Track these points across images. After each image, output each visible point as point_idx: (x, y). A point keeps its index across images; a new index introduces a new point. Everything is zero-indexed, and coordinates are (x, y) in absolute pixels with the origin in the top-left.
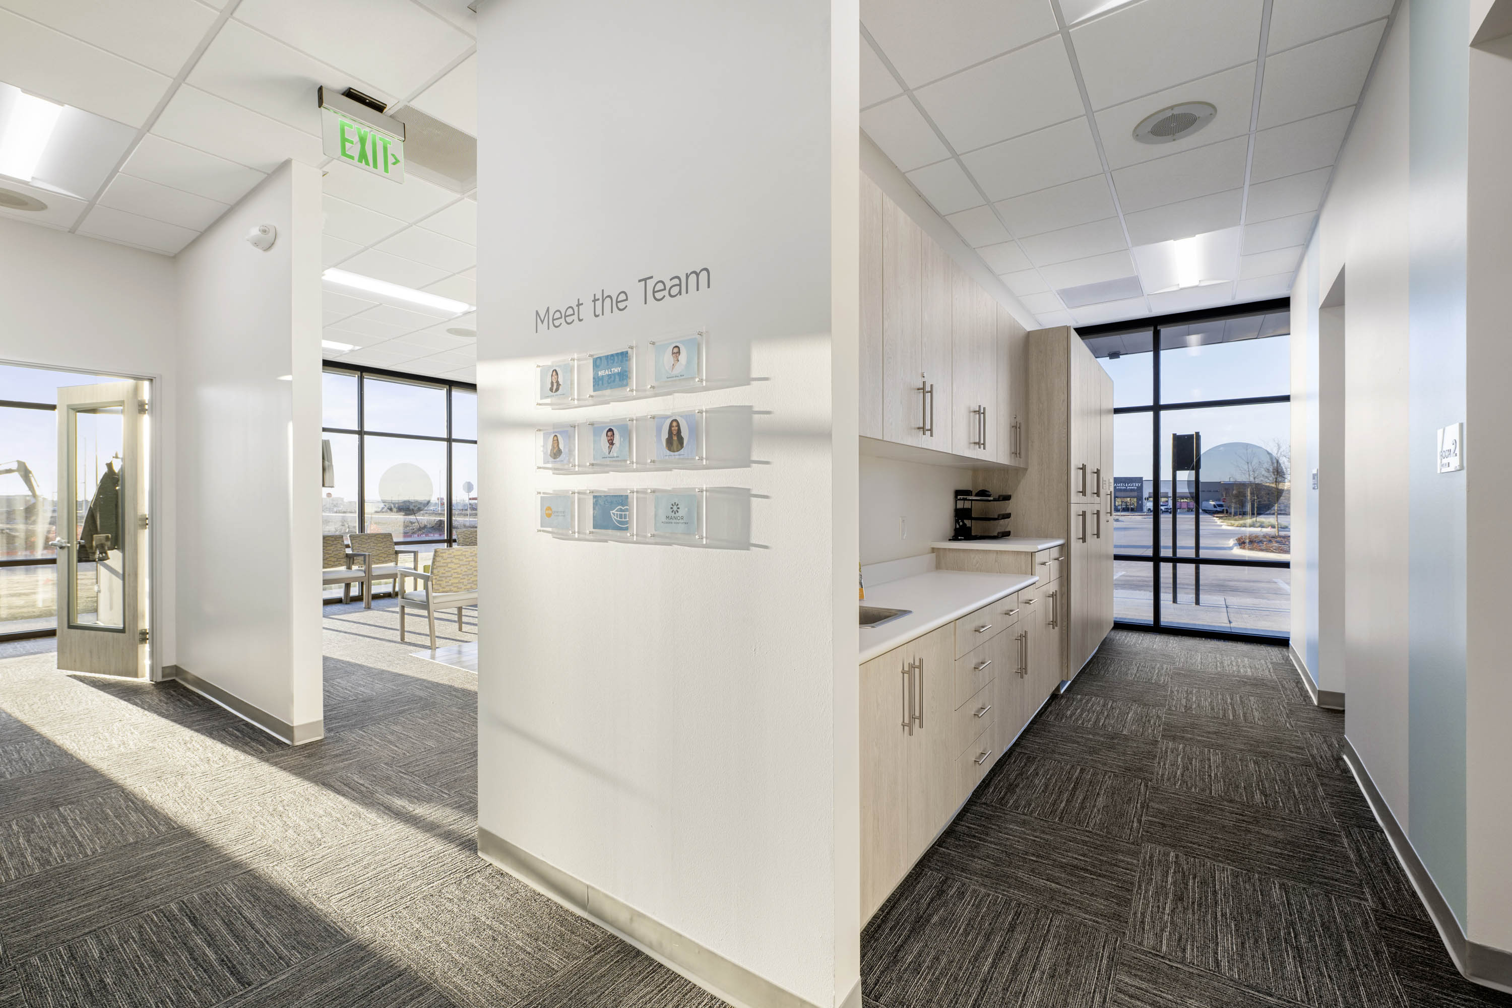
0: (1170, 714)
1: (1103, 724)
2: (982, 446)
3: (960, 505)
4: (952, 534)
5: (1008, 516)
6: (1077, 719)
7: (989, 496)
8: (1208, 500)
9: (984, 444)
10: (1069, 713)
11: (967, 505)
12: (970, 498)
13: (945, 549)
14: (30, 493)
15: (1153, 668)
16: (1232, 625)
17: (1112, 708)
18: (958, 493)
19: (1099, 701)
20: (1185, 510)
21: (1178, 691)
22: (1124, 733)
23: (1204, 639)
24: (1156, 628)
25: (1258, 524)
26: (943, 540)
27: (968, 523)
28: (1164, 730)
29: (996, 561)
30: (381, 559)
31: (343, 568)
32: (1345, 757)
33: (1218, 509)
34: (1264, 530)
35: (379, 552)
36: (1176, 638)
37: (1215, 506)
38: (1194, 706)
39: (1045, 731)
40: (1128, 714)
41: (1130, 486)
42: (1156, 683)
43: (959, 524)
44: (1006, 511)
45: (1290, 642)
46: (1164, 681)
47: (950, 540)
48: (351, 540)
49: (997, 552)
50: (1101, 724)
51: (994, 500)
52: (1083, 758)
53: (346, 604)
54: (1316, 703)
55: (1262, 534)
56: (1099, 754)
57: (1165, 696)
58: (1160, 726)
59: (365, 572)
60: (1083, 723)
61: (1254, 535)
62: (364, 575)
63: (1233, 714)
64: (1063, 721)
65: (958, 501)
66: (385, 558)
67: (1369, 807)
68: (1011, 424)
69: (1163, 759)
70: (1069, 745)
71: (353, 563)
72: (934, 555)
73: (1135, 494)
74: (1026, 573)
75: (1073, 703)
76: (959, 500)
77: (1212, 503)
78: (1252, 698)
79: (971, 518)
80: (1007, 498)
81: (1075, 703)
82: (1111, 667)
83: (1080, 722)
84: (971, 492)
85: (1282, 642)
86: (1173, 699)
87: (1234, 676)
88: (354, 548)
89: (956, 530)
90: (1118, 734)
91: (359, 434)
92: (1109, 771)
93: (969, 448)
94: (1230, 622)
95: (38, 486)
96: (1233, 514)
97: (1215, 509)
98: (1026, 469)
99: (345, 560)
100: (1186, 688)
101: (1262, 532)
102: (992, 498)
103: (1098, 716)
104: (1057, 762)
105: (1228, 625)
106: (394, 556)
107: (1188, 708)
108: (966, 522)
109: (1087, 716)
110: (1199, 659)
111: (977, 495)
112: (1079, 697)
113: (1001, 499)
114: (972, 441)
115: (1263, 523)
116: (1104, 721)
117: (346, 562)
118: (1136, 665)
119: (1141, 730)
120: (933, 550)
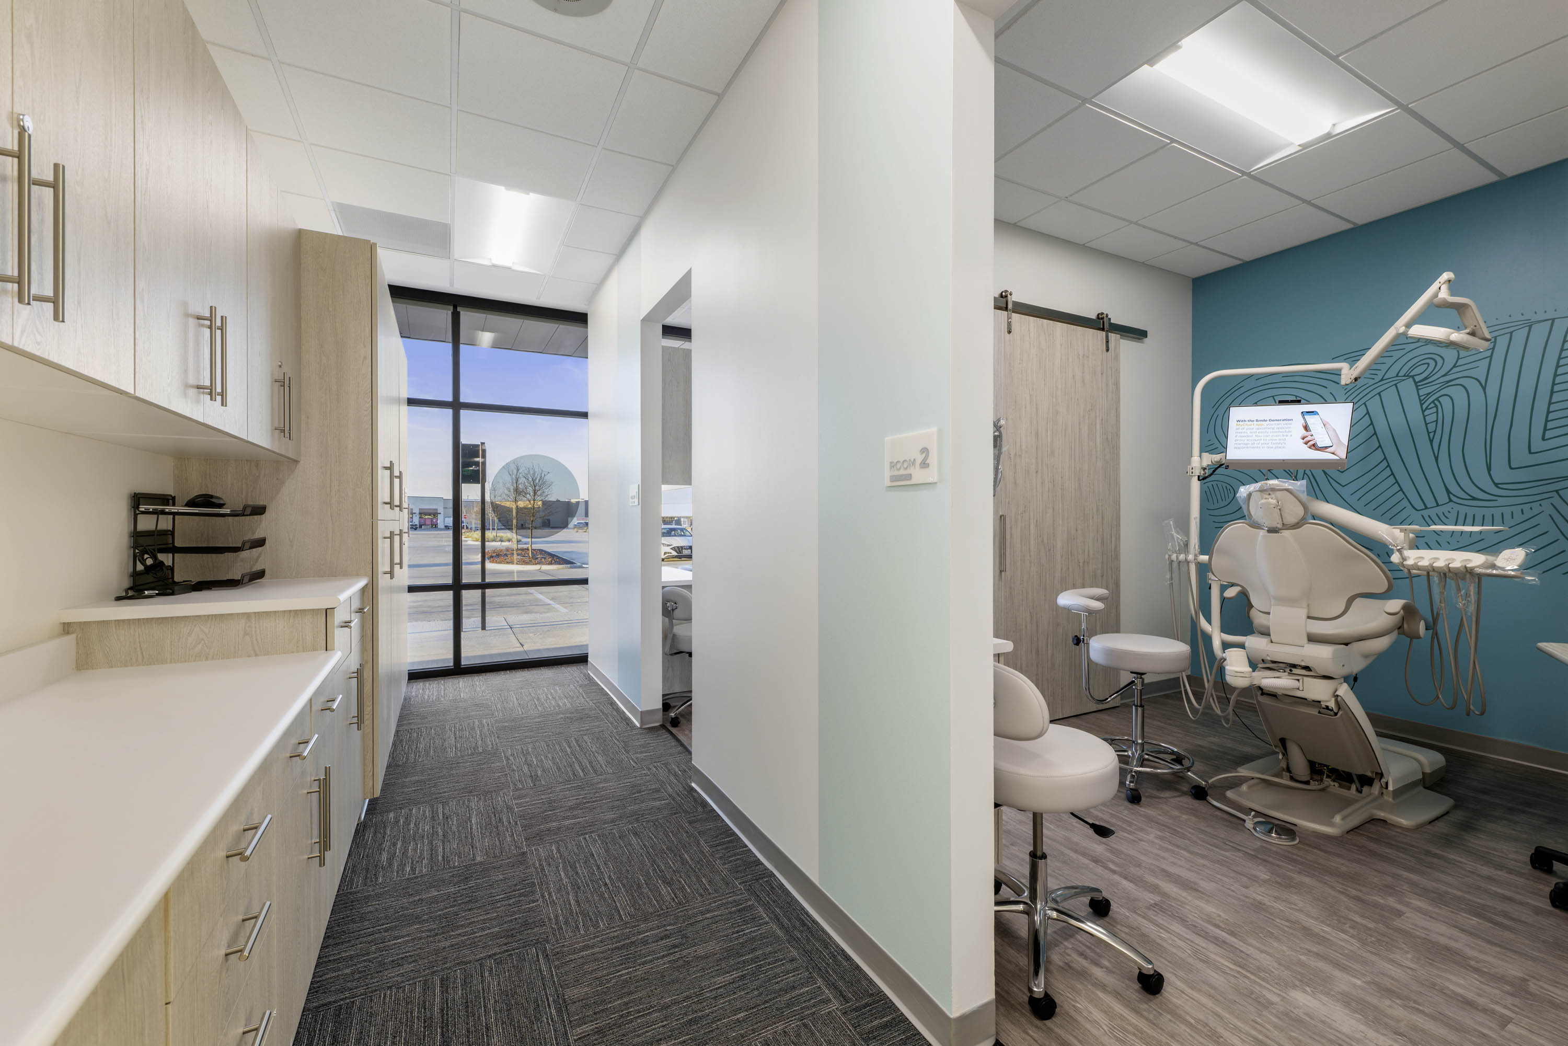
0: (519, 798)
1: (443, 857)
2: (219, 398)
3: (146, 523)
4: (127, 583)
5: (261, 543)
6: (402, 865)
7: (221, 506)
9: (223, 394)
10: (385, 856)
11: (165, 523)
12: (174, 509)
13: (105, 623)
15: (473, 729)
16: (526, 648)
17: (446, 818)
18: (137, 500)
19: (424, 811)
20: (429, 527)
21: (513, 755)
22: (479, 859)
23: (508, 672)
24: (458, 670)
25: (499, 539)
26: (99, 599)
27: (166, 558)
28: (525, 827)
29: (246, 634)
32: (693, 785)
34: (504, 544)
36: (481, 677)
38: (539, 773)
39: (355, 922)
40: (470, 818)
42: (484, 751)
43: (143, 562)
44: (254, 533)
45: (589, 659)
46: (492, 744)
47: (119, 599)
49: (248, 616)
50: (440, 858)
51: (234, 514)
52: (437, 952)
54: (638, 725)
55: (504, 548)
56: (458, 928)
57: (503, 768)
58: (516, 824)
60: (413, 869)
61: (498, 549)
63: (580, 768)
64: (380, 880)
65: (140, 517)
67: (746, 846)
68: (272, 374)
69: (544, 887)
70: (404, 932)
72: (72, 637)
74: (314, 649)
75: (385, 833)
76: (143, 513)
78: (586, 738)
79: (174, 550)
80: (259, 510)
81: (388, 832)
82: (420, 743)
83: (408, 869)
84: (174, 498)
85: (581, 660)
86: (513, 770)
87: (557, 714)
89: (135, 574)
90: (471, 865)
92: (485, 958)
93: (185, 395)
94: (522, 645)
96: (474, 529)
98: (296, 462)
100: (519, 747)
101: (503, 546)
102: (228, 511)
103: (431, 842)
104: (394, 990)
105: (521, 649)
107: (534, 778)
108: (161, 557)
109: (415, 850)
110: (515, 700)
111: (190, 504)
112: (392, 815)
113: (248, 511)
114: (192, 381)
115: (502, 537)
116: (444, 849)
118: (451, 730)
119: (497, 843)
120: (67, 628)
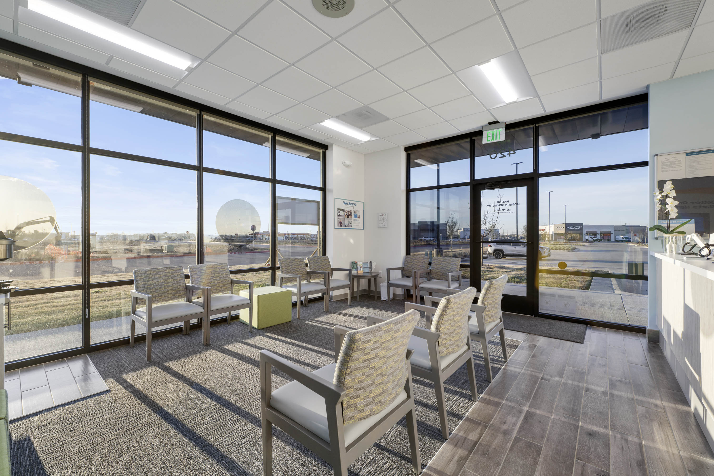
8: (619, 235)
14: (56, 232)
30: (218, 288)
31: (182, 301)
33: (625, 240)
35: (216, 282)
37: (623, 238)
41: (576, 228)
48: (191, 272)
53: (186, 334)
59: (203, 307)
62: (202, 310)
66: (221, 287)
71: (192, 295)
73: (579, 232)
77: (622, 237)
88: (194, 279)
91: (198, 170)
95: (59, 228)
97: (623, 240)
99: (184, 292)
106: (230, 285)
117: (186, 294)
